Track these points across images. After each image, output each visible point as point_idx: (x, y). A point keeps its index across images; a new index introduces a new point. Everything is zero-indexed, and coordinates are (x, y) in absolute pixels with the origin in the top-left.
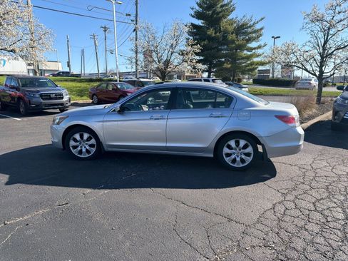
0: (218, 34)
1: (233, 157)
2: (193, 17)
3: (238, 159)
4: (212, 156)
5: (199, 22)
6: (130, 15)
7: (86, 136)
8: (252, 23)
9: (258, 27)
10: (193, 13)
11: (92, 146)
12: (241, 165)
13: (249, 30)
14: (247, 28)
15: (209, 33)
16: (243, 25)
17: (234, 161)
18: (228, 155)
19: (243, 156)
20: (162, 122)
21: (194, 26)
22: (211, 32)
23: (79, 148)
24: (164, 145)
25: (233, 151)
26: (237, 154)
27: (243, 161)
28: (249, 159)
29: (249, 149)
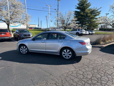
0: (84, 14)
1: (65, 55)
2: (76, 9)
3: (67, 56)
4: (59, 54)
5: (79, 10)
6: (56, 9)
7: (24, 47)
8: (97, 9)
9: (99, 11)
10: (76, 8)
11: (26, 50)
12: (68, 58)
13: (96, 12)
14: (95, 11)
15: (81, 14)
16: (93, 10)
17: (66, 56)
18: (64, 55)
19: (68, 55)
20: (44, 43)
21: (76, 12)
22: (82, 13)
23: (23, 51)
25: (65, 53)
26: (67, 54)
27: (68, 57)
28: (70, 56)
29: (70, 53)
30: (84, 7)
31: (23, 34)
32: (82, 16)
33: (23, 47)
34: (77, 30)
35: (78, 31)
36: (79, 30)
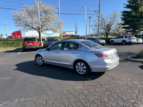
0: (137, 14)
1: (79, 69)
2: (125, 8)
3: (81, 71)
4: (73, 68)
5: (129, 10)
6: (96, 11)
10: (125, 6)
11: (42, 61)
12: (82, 73)
15: (132, 14)
17: (80, 71)
18: (78, 69)
19: (83, 70)
21: (125, 12)
22: (134, 14)
23: (39, 62)
24: (58, 63)
25: (79, 67)
26: (81, 69)
27: (83, 72)
28: (85, 71)
29: (85, 67)
30: (138, 4)
31: (51, 43)
32: (133, 17)
33: (39, 58)
34: (124, 37)
35: (124, 39)
36: (126, 37)
